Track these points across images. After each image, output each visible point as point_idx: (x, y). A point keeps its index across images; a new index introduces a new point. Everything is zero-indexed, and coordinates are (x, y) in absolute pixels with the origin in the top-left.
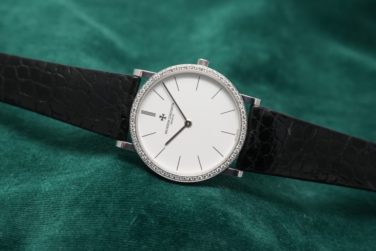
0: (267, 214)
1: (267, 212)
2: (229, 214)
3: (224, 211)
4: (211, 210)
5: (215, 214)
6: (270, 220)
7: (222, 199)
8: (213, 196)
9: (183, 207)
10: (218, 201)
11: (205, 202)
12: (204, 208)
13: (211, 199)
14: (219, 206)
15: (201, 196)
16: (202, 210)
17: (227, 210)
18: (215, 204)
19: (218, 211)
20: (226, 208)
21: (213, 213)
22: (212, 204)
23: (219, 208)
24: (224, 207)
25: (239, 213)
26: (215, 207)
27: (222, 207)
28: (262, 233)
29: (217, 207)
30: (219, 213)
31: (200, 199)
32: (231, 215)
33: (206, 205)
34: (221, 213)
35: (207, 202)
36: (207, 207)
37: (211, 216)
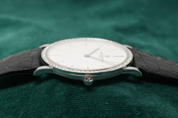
0: (171, 99)
1: (172, 98)
2: (142, 107)
3: (138, 106)
4: (127, 108)
5: (131, 111)
6: (176, 103)
7: (133, 96)
8: (125, 95)
9: (103, 113)
10: (130, 99)
11: (121, 102)
12: (121, 109)
13: (124, 98)
14: (132, 102)
15: (116, 97)
16: (120, 111)
17: (140, 104)
18: (129, 102)
19: (133, 107)
20: (139, 103)
21: (129, 110)
22: (126, 103)
23: (133, 104)
24: (137, 102)
25: (150, 102)
26: (130, 105)
27: (135, 102)
28: (175, 113)
29: (131, 104)
30: (134, 109)
31: (116, 100)
32: (144, 107)
33: (122, 105)
34: (135, 108)
35: (122, 102)
36: (123, 106)
37: (128, 114)
